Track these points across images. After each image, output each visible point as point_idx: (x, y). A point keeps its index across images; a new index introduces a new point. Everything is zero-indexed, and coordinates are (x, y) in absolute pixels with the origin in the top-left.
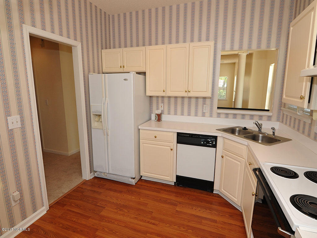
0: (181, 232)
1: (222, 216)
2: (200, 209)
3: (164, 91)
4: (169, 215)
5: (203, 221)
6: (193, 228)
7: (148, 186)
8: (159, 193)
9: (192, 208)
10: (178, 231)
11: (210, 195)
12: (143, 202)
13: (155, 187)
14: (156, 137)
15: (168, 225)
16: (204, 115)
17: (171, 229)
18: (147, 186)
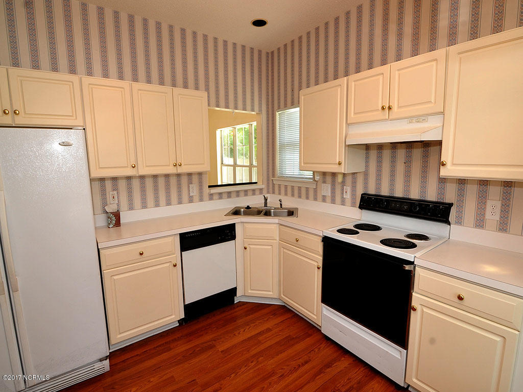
0: (255, 369)
1: (267, 320)
2: (243, 329)
3: (134, 167)
4: (220, 364)
5: (260, 338)
6: (260, 354)
7: (139, 353)
8: (170, 349)
9: (235, 335)
10: (251, 371)
11: (234, 308)
12: (161, 380)
13: (153, 347)
14: (141, 254)
15: (233, 375)
16: (191, 200)
17: (242, 377)
18: (137, 355)
